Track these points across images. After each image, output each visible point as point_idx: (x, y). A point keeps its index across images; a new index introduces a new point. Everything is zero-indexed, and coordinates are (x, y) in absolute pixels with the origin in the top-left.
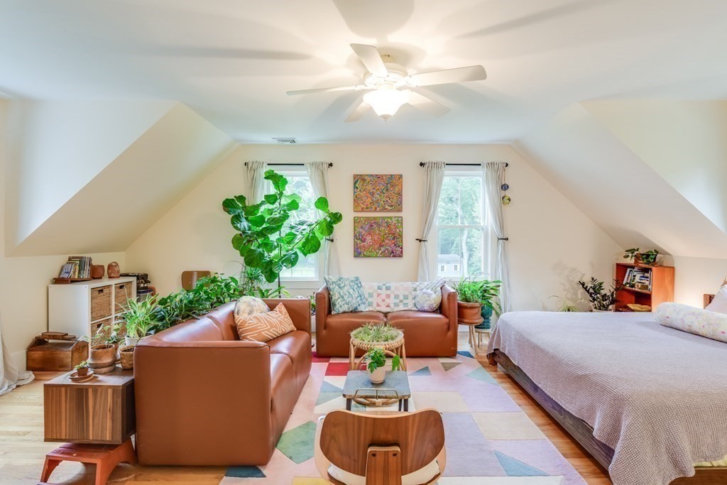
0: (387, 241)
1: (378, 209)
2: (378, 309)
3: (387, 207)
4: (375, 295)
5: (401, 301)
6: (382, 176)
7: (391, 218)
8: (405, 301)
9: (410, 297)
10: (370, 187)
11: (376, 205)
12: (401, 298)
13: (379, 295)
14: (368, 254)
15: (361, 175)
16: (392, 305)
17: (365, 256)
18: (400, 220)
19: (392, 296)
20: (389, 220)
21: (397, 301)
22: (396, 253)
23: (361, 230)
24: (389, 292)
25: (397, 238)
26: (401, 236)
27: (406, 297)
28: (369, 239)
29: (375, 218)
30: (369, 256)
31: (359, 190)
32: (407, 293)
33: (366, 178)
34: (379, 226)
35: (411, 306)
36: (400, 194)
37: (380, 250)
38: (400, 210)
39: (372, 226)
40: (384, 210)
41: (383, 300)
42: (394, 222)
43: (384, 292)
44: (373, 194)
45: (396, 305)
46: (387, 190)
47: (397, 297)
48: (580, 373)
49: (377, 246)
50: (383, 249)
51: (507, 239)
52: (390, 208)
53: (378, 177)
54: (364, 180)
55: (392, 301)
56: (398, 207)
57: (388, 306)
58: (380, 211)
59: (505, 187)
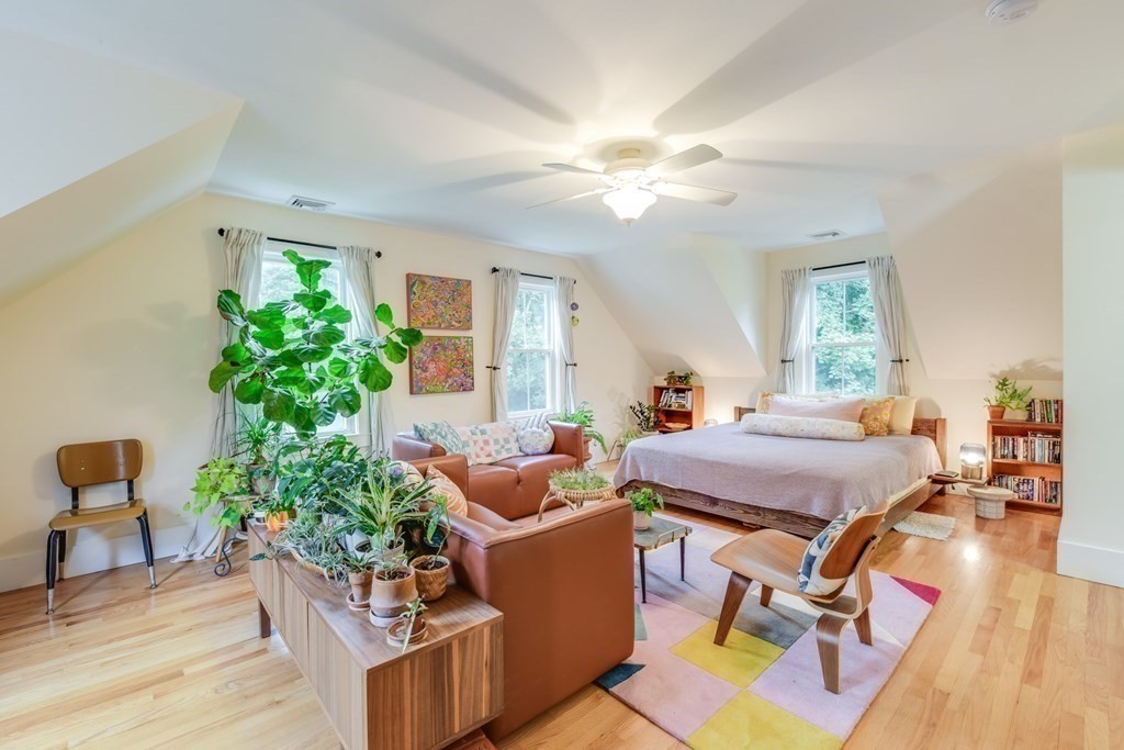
0: (455, 370)
1: (443, 326)
2: (479, 461)
3: (454, 323)
4: (471, 443)
5: (503, 447)
6: (447, 279)
7: (459, 338)
8: (507, 446)
9: (512, 440)
10: (431, 294)
11: (440, 320)
12: (502, 442)
13: (475, 442)
14: (432, 389)
15: (420, 276)
16: (494, 453)
17: (428, 392)
18: (470, 342)
19: (491, 442)
20: (457, 341)
21: (498, 447)
22: (466, 386)
23: (421, 355)
24: (486, 437)
25: (467, 364)
26: (472, 363)
27: (507, 441)
28: (432, 367)
29: (439, 338)
30: (434, 392)
31: (416, 297)
32: (506, 436)
33: (426, 280)
34: (445, 349)
35: (515, 452)
36: (469, 307)
37: (446, 382)
38: (469, 328)
39: (435, 349)
40: (450, 327)
41: (482, 449)
42: (464, 344)
43: (479, 438)
44: (436, 304)
45: (498, 452)
46: (454, 300)
47: (496, 441)
48: (787, 473)
49: (443, 377)
50: (450, 381)
51: (575, 365)
52: (457, 325)
53: (443, 280)
54: (424, 283)
55: (492, 448)
56: (466, 323)
57: (489, 455)
58: (445, 328)
59: (574, 307)
